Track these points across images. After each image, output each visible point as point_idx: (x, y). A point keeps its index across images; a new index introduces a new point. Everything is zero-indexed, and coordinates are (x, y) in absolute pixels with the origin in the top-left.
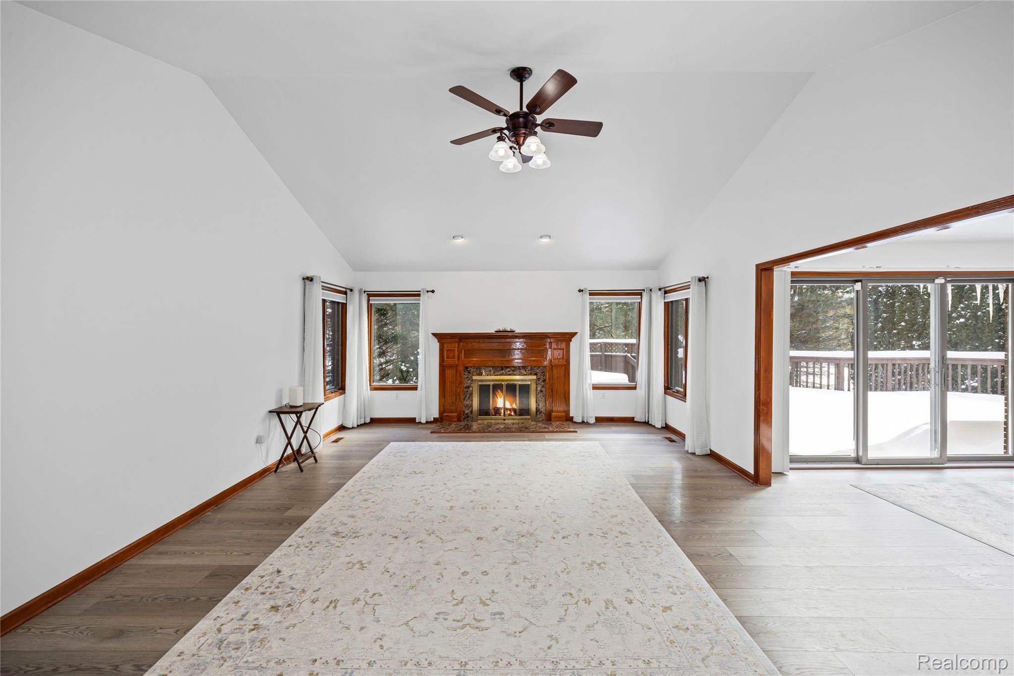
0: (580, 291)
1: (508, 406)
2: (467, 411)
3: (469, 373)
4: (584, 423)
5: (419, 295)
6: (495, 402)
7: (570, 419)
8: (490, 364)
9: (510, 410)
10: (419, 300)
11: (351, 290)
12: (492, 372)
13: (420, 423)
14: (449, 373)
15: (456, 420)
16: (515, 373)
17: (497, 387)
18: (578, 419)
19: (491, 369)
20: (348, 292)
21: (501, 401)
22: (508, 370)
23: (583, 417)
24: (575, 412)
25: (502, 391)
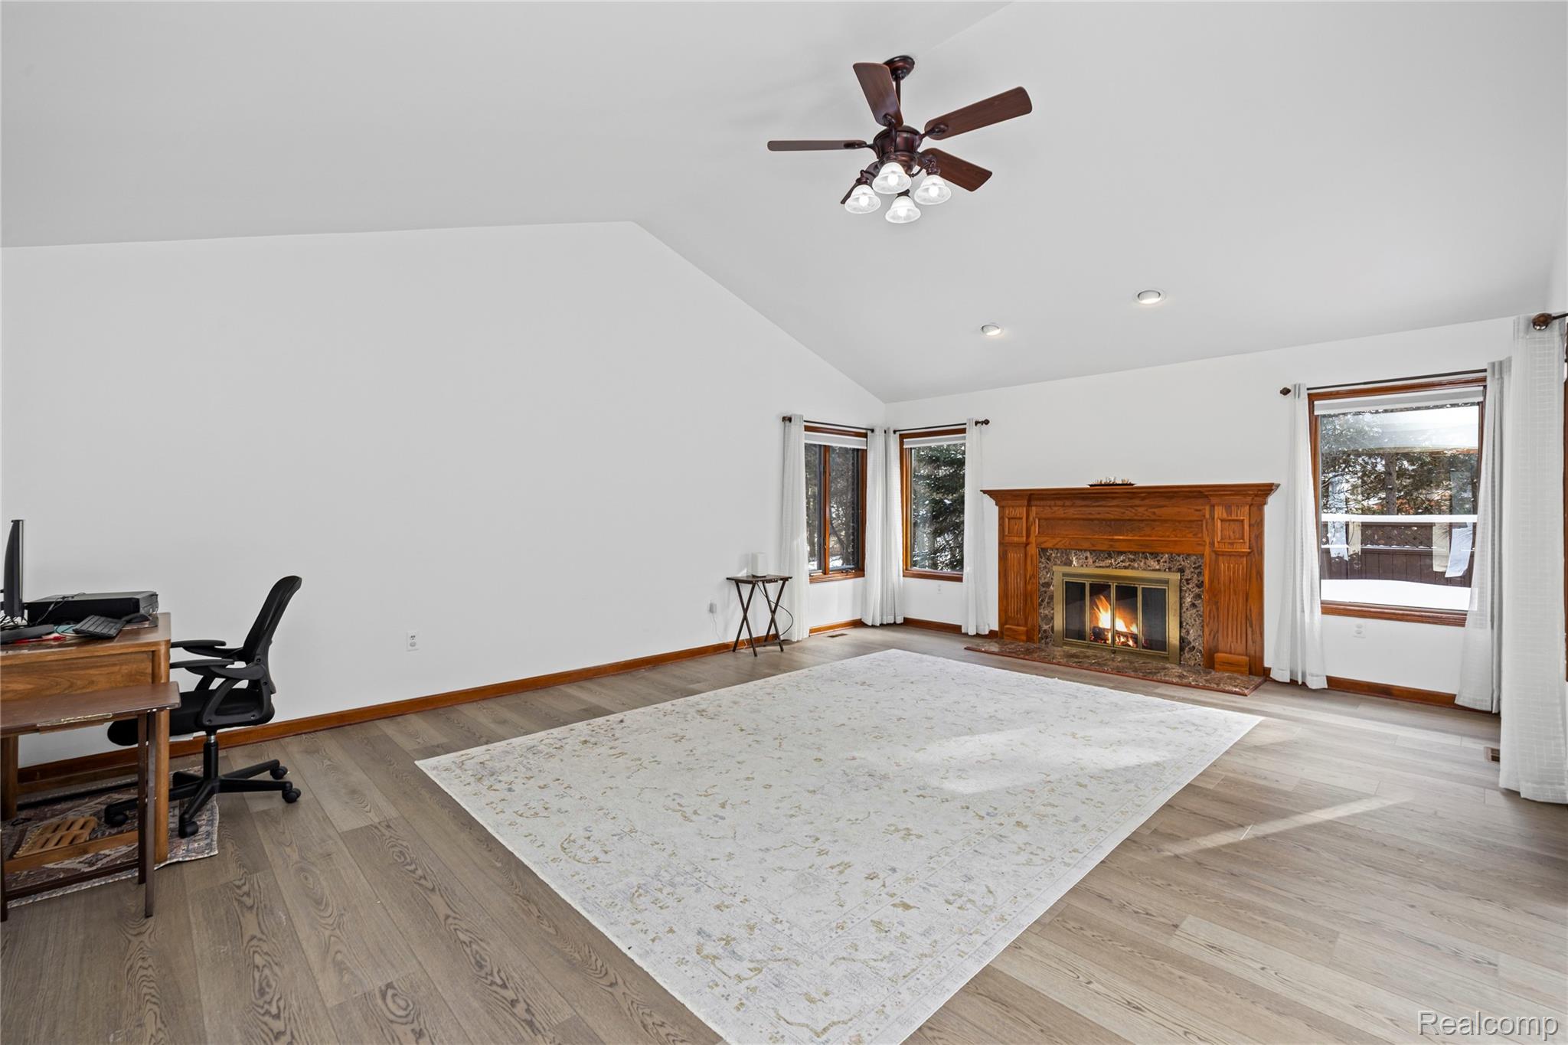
0: (1285, 392)
1: (1121, 626)
2: (1045, 627)
3: (1049, 559)
4: (1296, 686)
5: (963, 431)
6: (1094, 617)
7: (1266, 673)
8: (1086, 545)
9: (1125, 635)
10: (964, 438)
11: (872, 431)
12: (1090, 561)
13: (966, 634)
14: (1014, 556)
15: (1024, 637)
16: (1136, 565)
17: (1099, 589)
18: (1281, 674)
19: (1088, 554)
20: (869, 432)
21: (1106, 617)
22: (1122, 558)
23: (1292, 673)
24: (1276, 660)
25: (1108, 598)
